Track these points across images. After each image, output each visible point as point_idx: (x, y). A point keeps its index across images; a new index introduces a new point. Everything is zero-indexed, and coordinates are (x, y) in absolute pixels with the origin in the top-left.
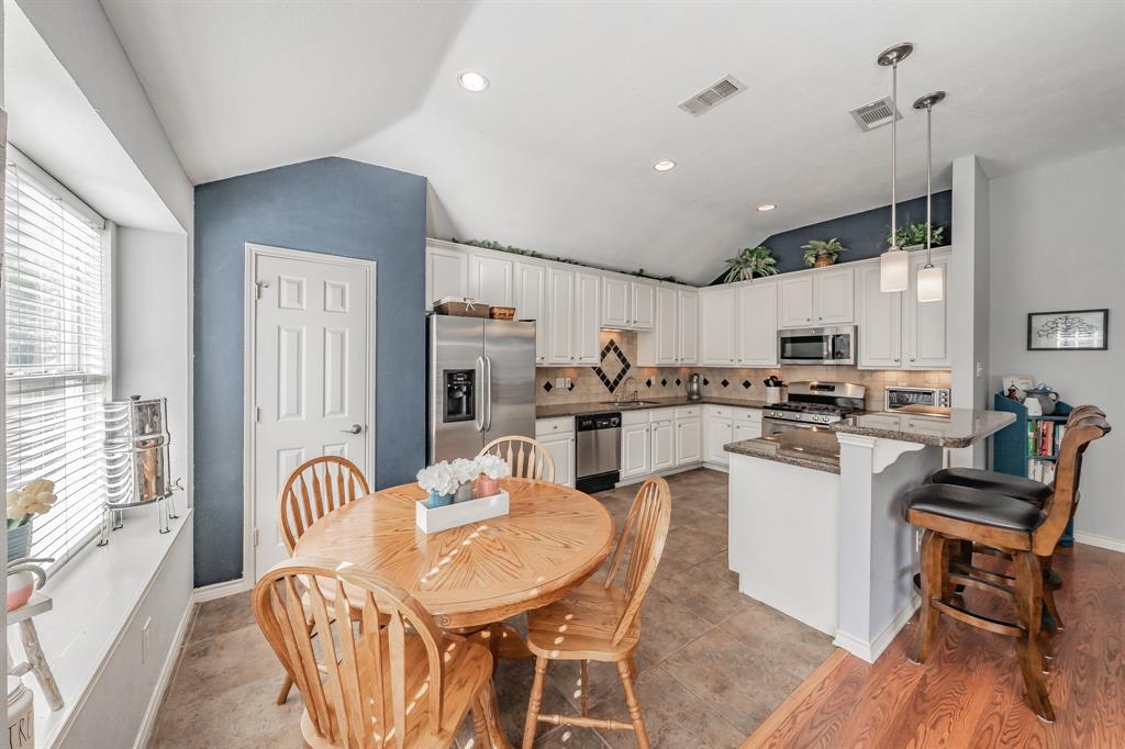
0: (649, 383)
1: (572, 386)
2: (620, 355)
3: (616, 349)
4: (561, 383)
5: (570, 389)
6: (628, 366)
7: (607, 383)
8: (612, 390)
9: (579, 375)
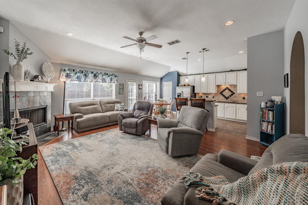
0: (244, 98)
1: (213, 97)
2: (230, 91)
3: (229, 89)
4: (210, 96)
5: (213, 98)
6: (234, 93)
7: (225, 97)
8: (227, 99)
9: (216, 95)
